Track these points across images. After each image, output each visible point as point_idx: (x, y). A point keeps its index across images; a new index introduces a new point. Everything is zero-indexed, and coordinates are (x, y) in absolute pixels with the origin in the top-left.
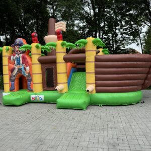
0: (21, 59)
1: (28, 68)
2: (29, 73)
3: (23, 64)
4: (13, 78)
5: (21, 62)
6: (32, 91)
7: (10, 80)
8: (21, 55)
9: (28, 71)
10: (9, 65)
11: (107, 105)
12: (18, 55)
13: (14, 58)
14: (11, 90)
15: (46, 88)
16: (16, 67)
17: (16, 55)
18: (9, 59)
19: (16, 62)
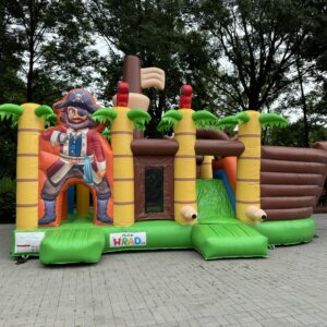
0: (84, 141)
1: (102, 165)
2: (105, 178)
3: (89, 153)
4: (53, 191)
5: (84, 149)
6: (110, 222)
7: (44, 195)
8: (86, 131)
9: (102, 173)
10: (40, 156)
11: (282, 246)
12: (76, 130)
13: (63, 137)
14: (42, 223)
15: (143, 214)
16: (67, 162)
17: (70, 131)
18: (45, 138)
19: (66, 148)
